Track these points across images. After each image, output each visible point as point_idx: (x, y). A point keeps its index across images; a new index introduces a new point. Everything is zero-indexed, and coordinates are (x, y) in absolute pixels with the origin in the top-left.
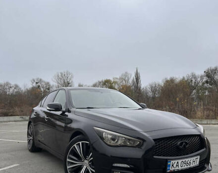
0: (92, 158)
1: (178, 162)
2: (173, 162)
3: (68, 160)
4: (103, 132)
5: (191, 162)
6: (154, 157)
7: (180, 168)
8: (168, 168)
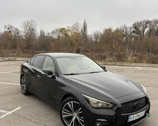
0: (81, 112)
3: (63, 112)
4: (89, 99)
6: (121, 114)
7: (135, 119)
8: (128, 120)
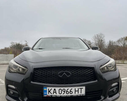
1: (55, 89)
2: (50, 88)
5: (73, 90)
6: (31, 82)
7: (58, 95)
8: (45, 93)
